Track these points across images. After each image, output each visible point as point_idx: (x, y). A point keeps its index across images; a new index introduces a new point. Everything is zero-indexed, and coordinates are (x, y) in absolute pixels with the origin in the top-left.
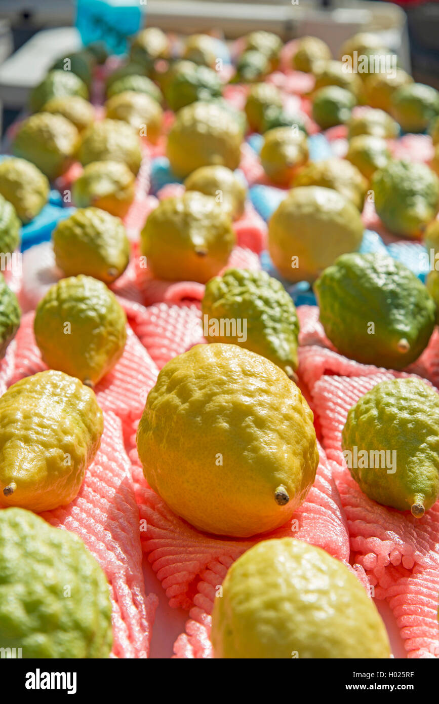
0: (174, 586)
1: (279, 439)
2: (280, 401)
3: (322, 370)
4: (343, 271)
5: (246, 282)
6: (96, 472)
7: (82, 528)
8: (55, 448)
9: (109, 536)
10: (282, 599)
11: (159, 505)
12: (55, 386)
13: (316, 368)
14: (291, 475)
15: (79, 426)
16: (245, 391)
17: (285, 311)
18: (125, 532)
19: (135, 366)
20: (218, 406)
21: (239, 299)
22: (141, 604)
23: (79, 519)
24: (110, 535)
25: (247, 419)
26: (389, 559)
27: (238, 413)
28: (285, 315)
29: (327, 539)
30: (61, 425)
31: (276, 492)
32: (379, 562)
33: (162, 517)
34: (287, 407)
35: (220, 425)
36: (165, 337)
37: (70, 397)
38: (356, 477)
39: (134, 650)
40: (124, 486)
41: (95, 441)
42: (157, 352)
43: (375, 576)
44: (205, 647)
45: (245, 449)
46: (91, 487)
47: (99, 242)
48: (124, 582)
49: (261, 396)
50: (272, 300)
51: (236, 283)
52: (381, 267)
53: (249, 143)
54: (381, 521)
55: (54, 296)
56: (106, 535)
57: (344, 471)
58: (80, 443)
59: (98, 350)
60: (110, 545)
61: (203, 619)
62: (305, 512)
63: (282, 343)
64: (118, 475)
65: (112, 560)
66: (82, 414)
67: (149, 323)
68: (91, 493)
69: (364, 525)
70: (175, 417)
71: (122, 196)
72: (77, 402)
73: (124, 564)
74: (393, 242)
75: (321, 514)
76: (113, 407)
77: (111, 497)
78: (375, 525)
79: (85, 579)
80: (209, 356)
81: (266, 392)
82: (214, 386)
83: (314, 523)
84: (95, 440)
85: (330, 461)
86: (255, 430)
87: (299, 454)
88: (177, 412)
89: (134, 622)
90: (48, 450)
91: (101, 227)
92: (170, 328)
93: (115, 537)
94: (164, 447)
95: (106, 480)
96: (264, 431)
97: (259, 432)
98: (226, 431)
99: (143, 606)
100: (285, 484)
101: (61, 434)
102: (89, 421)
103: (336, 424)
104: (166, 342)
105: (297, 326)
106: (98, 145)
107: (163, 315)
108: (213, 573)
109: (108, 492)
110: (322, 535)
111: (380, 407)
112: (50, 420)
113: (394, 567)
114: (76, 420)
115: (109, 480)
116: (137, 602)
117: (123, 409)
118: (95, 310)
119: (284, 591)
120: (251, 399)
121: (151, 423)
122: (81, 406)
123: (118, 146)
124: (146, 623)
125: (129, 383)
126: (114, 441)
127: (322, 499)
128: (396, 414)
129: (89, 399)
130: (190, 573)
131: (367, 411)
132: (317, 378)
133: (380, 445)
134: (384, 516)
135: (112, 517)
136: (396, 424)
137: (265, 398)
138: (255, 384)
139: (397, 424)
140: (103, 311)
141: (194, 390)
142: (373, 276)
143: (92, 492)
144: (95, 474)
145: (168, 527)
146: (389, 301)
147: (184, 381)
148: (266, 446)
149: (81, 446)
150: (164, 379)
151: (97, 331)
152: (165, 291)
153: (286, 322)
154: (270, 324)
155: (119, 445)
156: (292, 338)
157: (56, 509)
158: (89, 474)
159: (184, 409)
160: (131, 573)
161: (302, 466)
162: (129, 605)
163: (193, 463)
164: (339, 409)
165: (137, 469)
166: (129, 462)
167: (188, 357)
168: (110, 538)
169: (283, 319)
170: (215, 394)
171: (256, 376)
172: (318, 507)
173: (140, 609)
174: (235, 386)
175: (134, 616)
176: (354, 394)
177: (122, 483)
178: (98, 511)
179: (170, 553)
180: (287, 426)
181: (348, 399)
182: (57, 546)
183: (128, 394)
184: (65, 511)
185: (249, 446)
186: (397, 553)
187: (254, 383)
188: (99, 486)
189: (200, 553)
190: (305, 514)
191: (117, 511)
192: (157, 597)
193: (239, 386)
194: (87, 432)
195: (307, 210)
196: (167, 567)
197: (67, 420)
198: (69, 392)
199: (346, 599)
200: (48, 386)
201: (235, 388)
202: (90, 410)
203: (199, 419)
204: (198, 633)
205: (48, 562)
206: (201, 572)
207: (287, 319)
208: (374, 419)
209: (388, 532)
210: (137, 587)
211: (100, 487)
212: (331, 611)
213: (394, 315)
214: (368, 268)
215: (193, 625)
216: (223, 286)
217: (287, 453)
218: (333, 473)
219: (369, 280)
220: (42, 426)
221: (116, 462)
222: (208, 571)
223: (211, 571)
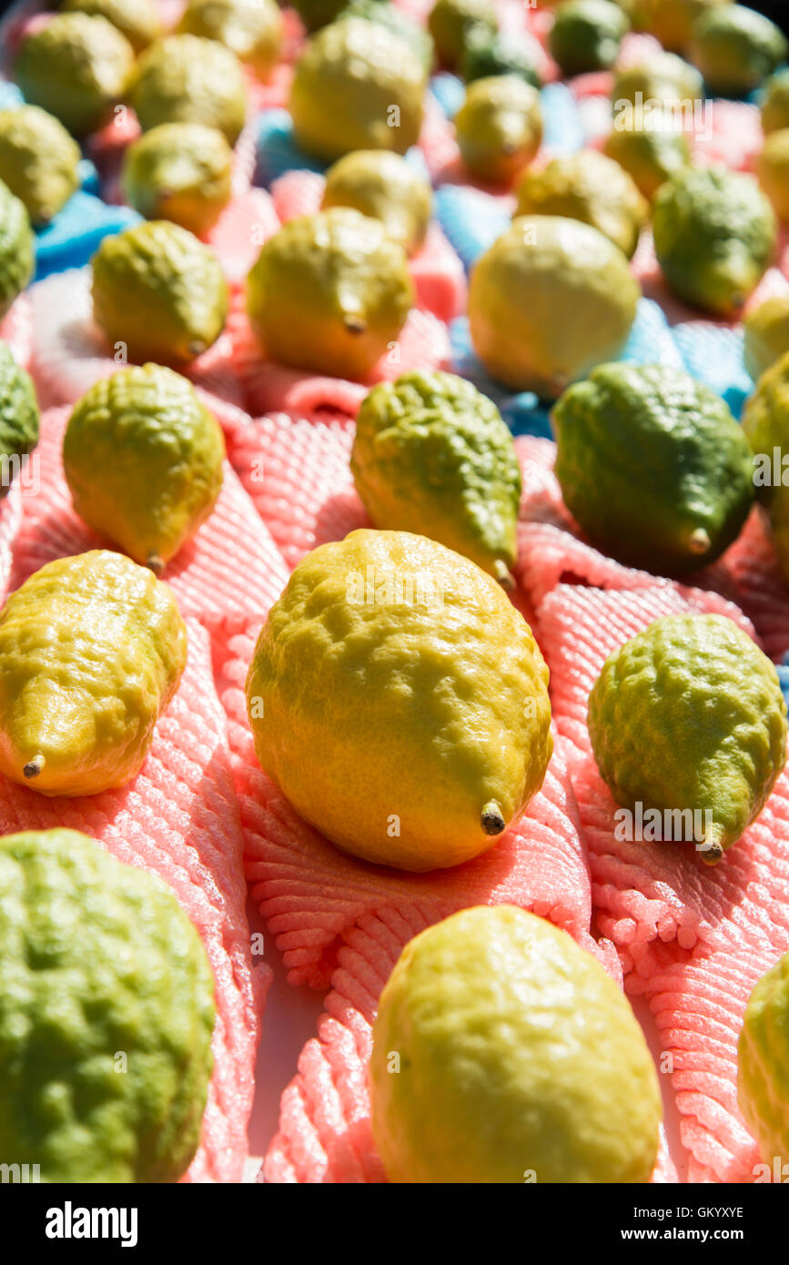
0: (299, 951)
1: (493, 719)
2: (500, 651)
3: (557, 574)
4: (605, 396)
5: (437, 401)
6: (168, 731)
7: (148, 837)
8: (111, 697)
9: (194, 856)
10: (498, 1019)
11: (275, 801)
12: (111, 583)
13: (548, 567)
14: (509, 783)
15: (149, 657)
16: (442, 631)
17: (501, 460)
18: (220, 850)
19: (233, 531)
20: (396, 654)
21: (423, 431)
22: (245, 982)
23: (142, 819)
24: (196, 855)
25: (443, 681)
26: (656, 930)
27: (428, 671)
28: (501, 466)
29: (558, 894)
30: (122, 657)
31: (484, 813)
32: (640, 932)
33: (279, 824)
34: (509, 662)
35: (397, 687)
36: (285, 479)
37: (138, 604)
38: (608, 778)
39: (234, 1064)
40: (216, 762)
41: (173, 682)
42: (270, 505)
43: (630, 956)
44: (351, 1068)
45: (436, 732)
46: (161, 759)
47: (177, 290)
48: (219, 942)
49: (468, 641)
50: (480, 439)
51: (419, 401)
52: (672, 394)
53: (434, 92)
54: (647, 862)
55: (103, 399)
56: (190, 854)
57: (586, 760)
58: (150, 688)
59: (175, 503)
60: (197, 875)
61: (349, 1017)
62: (521, 835)
63: (491, 517)
64: (204, 741)
65: (201, 904)
66: (156, 636)
67: (257, 448)
68: (160, 770)
69: (617, 865)
70: (320, 663)
71: (211, 191)
72: (149, 613)
73: (220, 910)
74: (683, 320)
75: (546, 841)
76: (198, 609)
77: (196, 781)
78: (637, 868)
79: (178, 961)
80: (382, 558)
81: (477, 634)
82: (391, 618)
83: (537, 858)
84: (173, 676)
85: (563, 738)
86: (454, 702)
87: (525, 746)
88: (324, 655)
89: (234, 1013)
90: (98, 700)
91: (181, 263)
92: (294, 462)
93: (205, 860)
94: (297, 713)
95: (187, 747)
96: (469, 705)
97: (461, 706)
98: (406, 699)
99: (250, 985)
100: (499, 798)
101: (121, 672)
102: (165, 647)
103: (577, 673)
104: (287, 488)
105: (518, 485)
106: (170, 85)
107: (282, 436)
108: (367, 937)
109: (191, 771)
110: (552, 887)
111: (660, 664)
112: (104, 647)
113: (665, 945)
114: (146, 646)
115: (190, 749)
116: (239, 978)
117: (213, 615)
118: (173, 432)
119: (501, 1006)
120: (450, 645)
121: (276, 667)
122: (155, 621)
123: (206, 89)
124: (253, 1017)
125: (222, 563)
126: (197, 673)
127: (550, 813)
128: (687, 681)
129: (168, 608)
130: (327, 931)
131: (637, 669)
132: (550, 588)
133: (656, 732)
134: (651, 851)
135: (199, 822)
136: (684, 698)
137: (473, 645)
138: (459, 618)
139: (687, 699)
140: (188, 435)
141: (356, 619)
142: (656, 410)
143: (161, 767)
144: (166, 734)
145: (289, 842)
146: (681, 458)
147: (339, 602)
148: (472, 732)
149: (153, 693)
150: (301, 589)
151: (176, 469)
152: (287, 389)
153: (501, 479)
154: (474, 481)
155: (206, 680)
156: (509, 508)
157: (101, 794)
158: (156, 732)
159: (337, 653)
160: (232, 928)
161: (527, 766)
162: (227, 984)
163: (345, 747)
164: (582, 645)
165: (236, 728)
166: (223, 715)
167: (345, 554)
168: (197, 862)
169: (497, 473)
170: (389, 632)
171: (461, 604)
172: (542, 827)
173: (244, 991)
174: (425, 621)
175: (234, 1004)
176: (610, 621)
177: (214, 756)
178: (173, 806)
179: (292, 891)
180: (509, 697)
181: (599, 630)
182: (133, 903)
183: (222, 584)
184: (115, 799)
185: (444, 729)
186: (670, 921)
187: (457, 616)
188: (174, 758)
189: (346, 900)
190: (519, 838)
191: (206, 811)
192: (271, 971)
193: (433, 621)
194: (161, 667)
195: (544, 262)
196: (287, 915)
197: (130, 647)
198: (136, 595)
199: (599, 1025)
200: (100, 583)
201: (426, 624)
202: (169, 628)
203: (361, 672)
204: (342, 1043)
205: (121, 932)
206: (346, 930)
207: (503, 473)
208: (649, 686)
209: (658, 882)
210: (239, 952)
211: (175, 761)
212: (575, 1046)
213: (688, 483)
214: (650, 396)
215: (331, 1026)
216: (396, 403)
217: (505, 745)
218: (568, 765)
219: (649, 417)
220: (90, 656)
221: (203, 714)
222: (357, 931)
223: (363, 933)
